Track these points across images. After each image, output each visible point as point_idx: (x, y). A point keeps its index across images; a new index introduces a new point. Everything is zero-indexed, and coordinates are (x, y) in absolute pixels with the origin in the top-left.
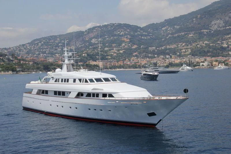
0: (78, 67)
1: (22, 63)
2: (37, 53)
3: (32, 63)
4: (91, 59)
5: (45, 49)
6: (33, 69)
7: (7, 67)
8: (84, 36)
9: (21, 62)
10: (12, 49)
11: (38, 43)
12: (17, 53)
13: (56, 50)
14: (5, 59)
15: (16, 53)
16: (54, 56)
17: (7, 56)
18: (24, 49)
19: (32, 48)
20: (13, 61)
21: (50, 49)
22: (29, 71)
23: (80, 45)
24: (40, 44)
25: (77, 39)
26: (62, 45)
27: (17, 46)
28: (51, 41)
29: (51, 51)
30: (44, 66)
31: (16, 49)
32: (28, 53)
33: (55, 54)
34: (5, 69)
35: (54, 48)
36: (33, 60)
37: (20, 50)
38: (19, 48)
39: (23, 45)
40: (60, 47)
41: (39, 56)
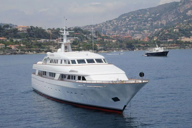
0: (166, 44)
1: (105, 41)
2: (124, 30)
3: (116, 40)
4: (184, 35)
5: (133, 25)
6: (115, 47)
7: (89, 46)
8: (178, 8)
9: (105, 39)
10: (99, 26)
11: (126, 18)
12: (104, 30)
13: (145, 25)
14: (88, 36)
15: (102, 30)
16: (142, 32)
17: (90, 33)
18: (111, 25)
19: (119, 24)
20: (96, 39)
21: (138, 24)
22: (111, 50)
23: (173, 18)
24: (127, 19)
25: (169, 12)
26: (151, 20)
27: (104, 23)
28: (139, 16)
29: (139, 26)
30: (127, 44)
31: (102, 26)
32: (114, 30)
33: (144, 30)
34: (86, 48)
35: (142, 23)
36: (117, 38)
37: (106, 27)
38: (105, 24)
39: (110, 21)
40: (149, 22)
41: (126, 33)
